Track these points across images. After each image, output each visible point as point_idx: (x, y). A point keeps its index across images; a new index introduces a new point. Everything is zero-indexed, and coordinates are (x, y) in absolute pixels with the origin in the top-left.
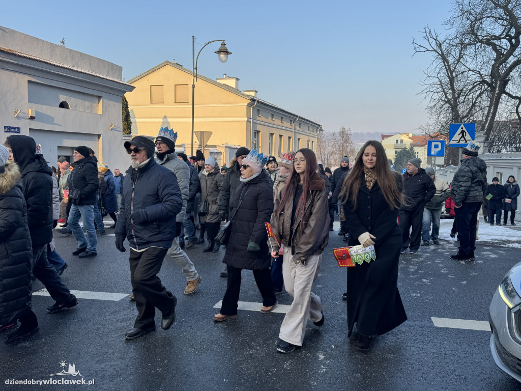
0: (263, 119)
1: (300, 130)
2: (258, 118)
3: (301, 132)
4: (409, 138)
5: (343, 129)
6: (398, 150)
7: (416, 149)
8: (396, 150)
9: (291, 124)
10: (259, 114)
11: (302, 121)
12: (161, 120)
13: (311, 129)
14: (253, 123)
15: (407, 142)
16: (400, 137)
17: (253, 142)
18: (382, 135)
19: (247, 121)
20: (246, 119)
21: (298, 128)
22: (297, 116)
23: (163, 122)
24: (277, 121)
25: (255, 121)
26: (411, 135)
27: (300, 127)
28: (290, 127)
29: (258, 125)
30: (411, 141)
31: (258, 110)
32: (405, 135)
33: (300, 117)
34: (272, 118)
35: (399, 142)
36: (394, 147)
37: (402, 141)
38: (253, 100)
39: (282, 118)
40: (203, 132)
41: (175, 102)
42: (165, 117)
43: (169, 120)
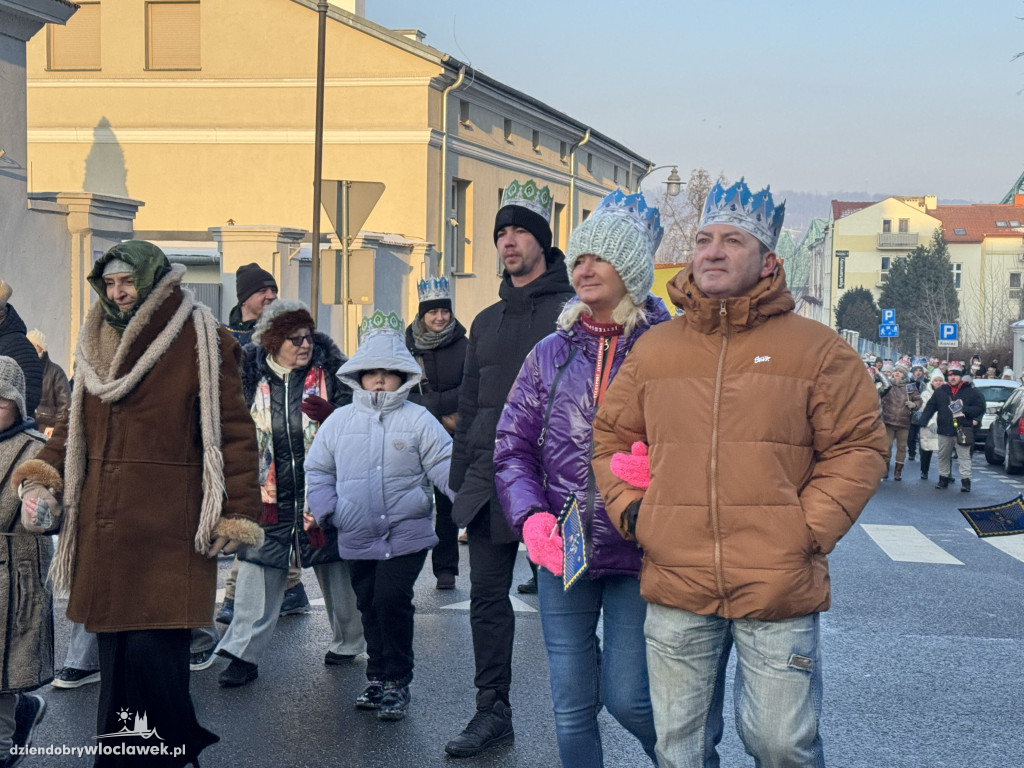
0: (477, 134)
1: (591, 178)
2: (462, 130)
3: (592, 188)
4: (928, 212)
5: (700, 176)
6: (893, 257)
7: (956, 253)
8: (886, 255)
9: (563, 154)
10: (465, 116)
11: (598, 149)
12: (88, 136)
13: (621, 176)
14: (450, 150)
15: (924, 228)
16: (895, 211)
17: (447, 223)
18: (834, 202)
19: (432, 144)
20: (426, 135)
21: (583, 171)
22: (584, 129)
23: (95, 144)
24: (521, 145)
25: (456, 145)
26: (932, 204)
27: (589, 170)
28: (559, 166)
29: (461, 158)
30: (935, 224)
31: (464, 105)
32: (915, 204)
33: (594, 134)
34: (507, 134)
35: (895, 227)
36: (876, 246)
37: (904, 224)
38: (452, 66)
39: (535, 133)
40: (350, 184)
41: (147, 69)
42: (104, 125)
43: (121, 135)
